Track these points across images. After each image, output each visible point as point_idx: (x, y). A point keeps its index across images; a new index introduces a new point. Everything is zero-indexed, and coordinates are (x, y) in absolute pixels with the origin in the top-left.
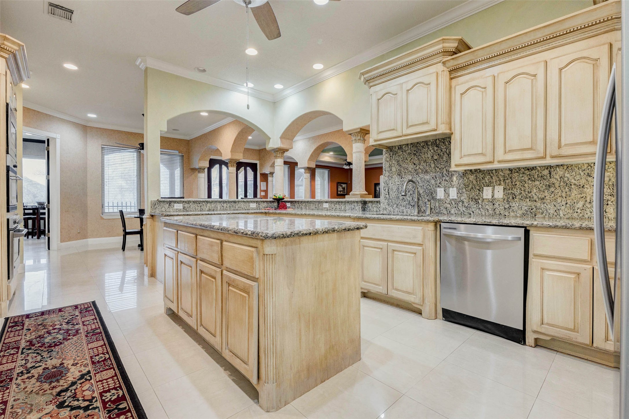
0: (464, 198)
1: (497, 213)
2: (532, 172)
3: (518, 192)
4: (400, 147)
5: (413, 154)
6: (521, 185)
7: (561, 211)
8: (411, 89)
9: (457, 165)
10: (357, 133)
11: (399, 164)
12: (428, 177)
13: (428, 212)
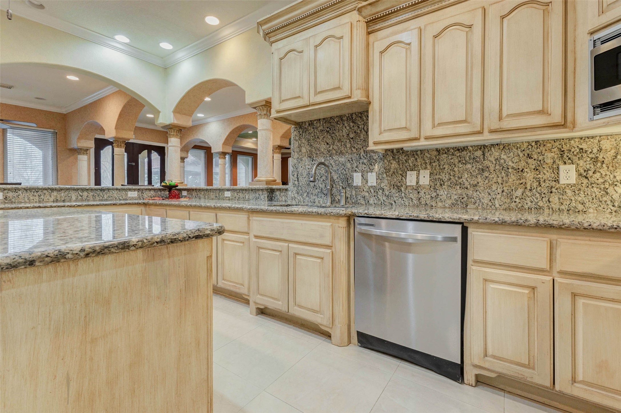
0: (384, 184)
1: (422, 203)
2: (463, 152)
3: (447, 177)
4: (311, 123)
5: (325, 131)
6: (451, 168)
7: (496, 200)
8: (320, 44)
9: (375, 143)
10: (263, 107)
11: (310, 144)
12: (343, 159)
13: (343, 202)
